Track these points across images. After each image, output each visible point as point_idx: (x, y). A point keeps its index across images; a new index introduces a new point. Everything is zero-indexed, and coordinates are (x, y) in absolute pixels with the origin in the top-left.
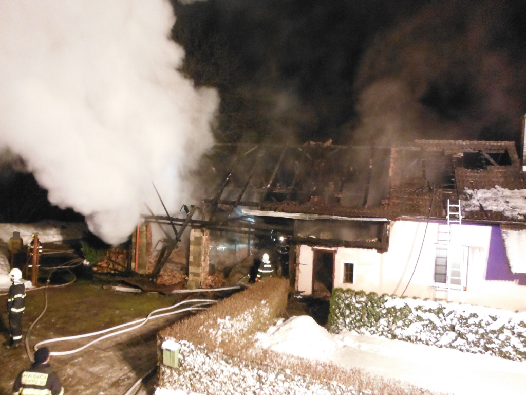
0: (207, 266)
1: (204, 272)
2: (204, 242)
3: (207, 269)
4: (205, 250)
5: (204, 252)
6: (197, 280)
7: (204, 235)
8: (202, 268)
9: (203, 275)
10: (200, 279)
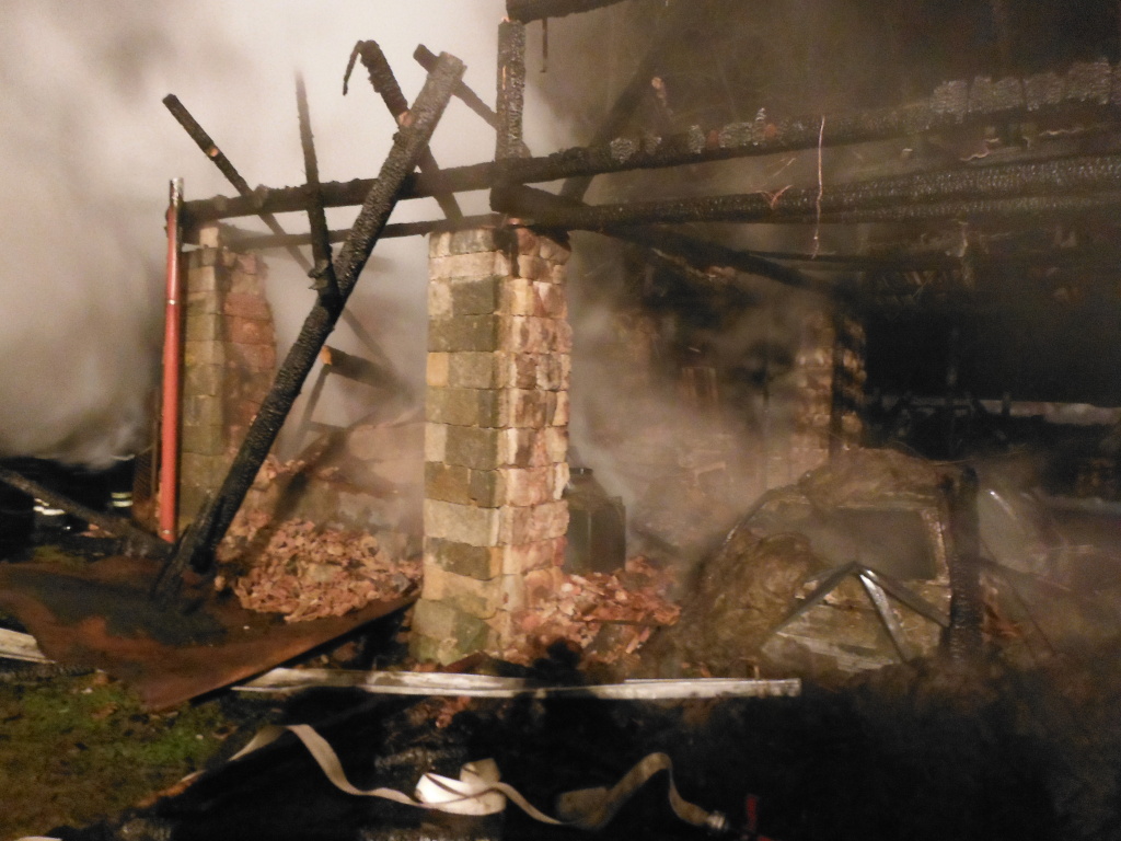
0: (548, 500)
1: (522, 544)
2: (518, 321)
3: (553, 524)
4: (529, 384)
5: (515, 395)
6: (472, 595)
7: (515, 274)
8: (509, 511)
9: (511, 562)
10: (493, 594)
